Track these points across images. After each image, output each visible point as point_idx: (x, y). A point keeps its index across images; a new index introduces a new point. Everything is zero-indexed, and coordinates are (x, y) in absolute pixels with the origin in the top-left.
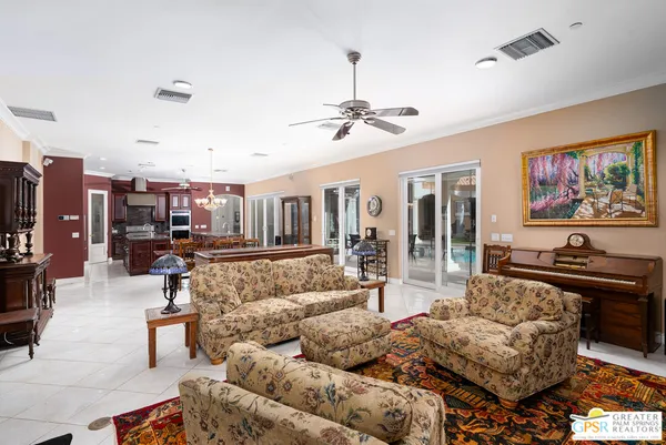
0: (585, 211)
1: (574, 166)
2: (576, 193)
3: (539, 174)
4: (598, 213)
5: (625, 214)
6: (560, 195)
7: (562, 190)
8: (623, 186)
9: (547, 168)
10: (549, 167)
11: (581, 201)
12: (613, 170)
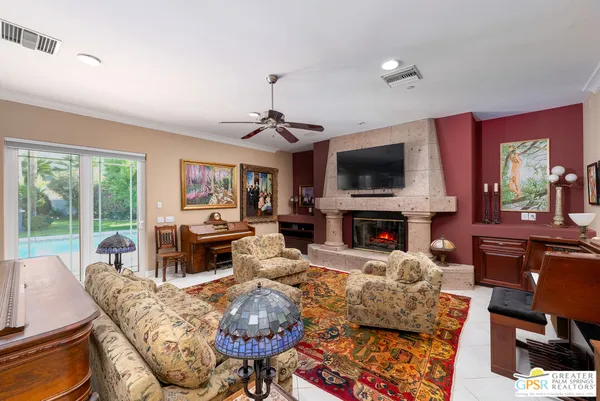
0: (214, 200)
1: (210, 174)
2: (210, 190)
3: (192, 177)
4: (219, 201)
5: (228, 202)
6: (202, 191)
7: (204, 188)
8: (227, 188)
9: (196, 173)
10: (197, 173)
11: (212, 194)
12: (224, 180)
